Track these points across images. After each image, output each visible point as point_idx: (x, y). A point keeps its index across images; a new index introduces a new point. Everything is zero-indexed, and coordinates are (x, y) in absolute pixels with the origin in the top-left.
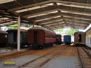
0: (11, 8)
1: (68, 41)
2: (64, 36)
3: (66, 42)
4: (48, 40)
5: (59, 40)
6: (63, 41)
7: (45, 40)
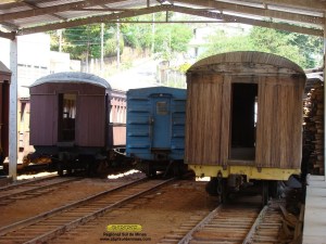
1: (164, 141)
2: (136, 98)
3: (153, 151)
5: (84, 137)
6: (120, 137)
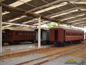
0: (27, 10)
4: (68, 38)
7: (66, 38)
